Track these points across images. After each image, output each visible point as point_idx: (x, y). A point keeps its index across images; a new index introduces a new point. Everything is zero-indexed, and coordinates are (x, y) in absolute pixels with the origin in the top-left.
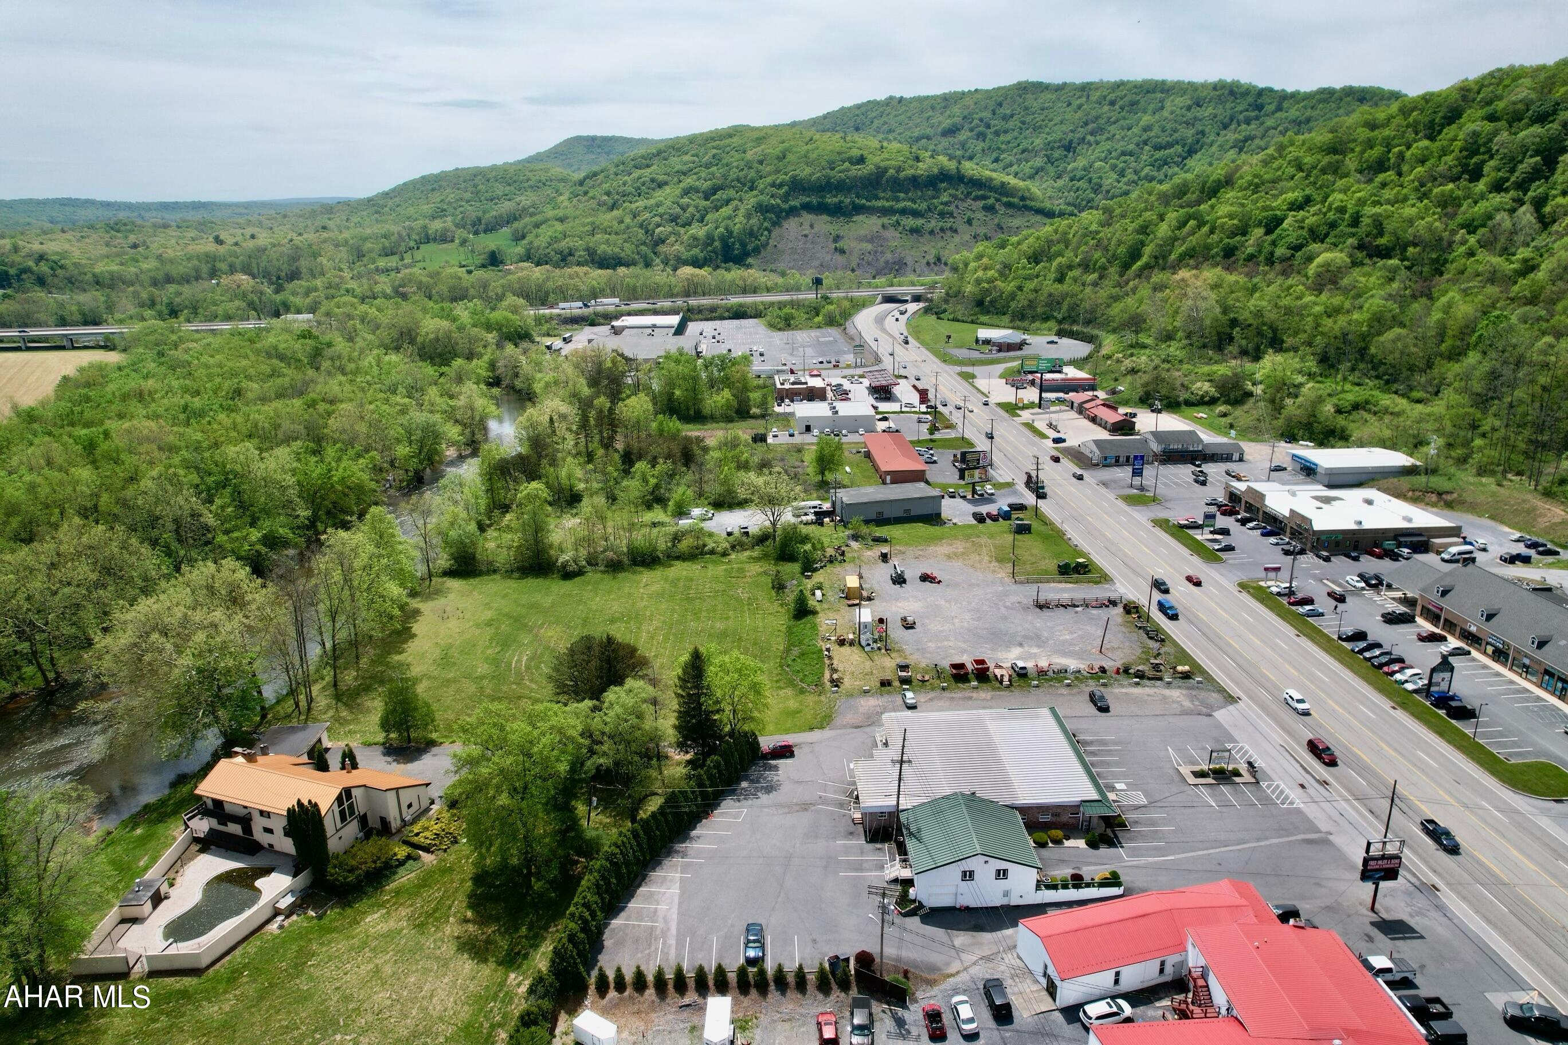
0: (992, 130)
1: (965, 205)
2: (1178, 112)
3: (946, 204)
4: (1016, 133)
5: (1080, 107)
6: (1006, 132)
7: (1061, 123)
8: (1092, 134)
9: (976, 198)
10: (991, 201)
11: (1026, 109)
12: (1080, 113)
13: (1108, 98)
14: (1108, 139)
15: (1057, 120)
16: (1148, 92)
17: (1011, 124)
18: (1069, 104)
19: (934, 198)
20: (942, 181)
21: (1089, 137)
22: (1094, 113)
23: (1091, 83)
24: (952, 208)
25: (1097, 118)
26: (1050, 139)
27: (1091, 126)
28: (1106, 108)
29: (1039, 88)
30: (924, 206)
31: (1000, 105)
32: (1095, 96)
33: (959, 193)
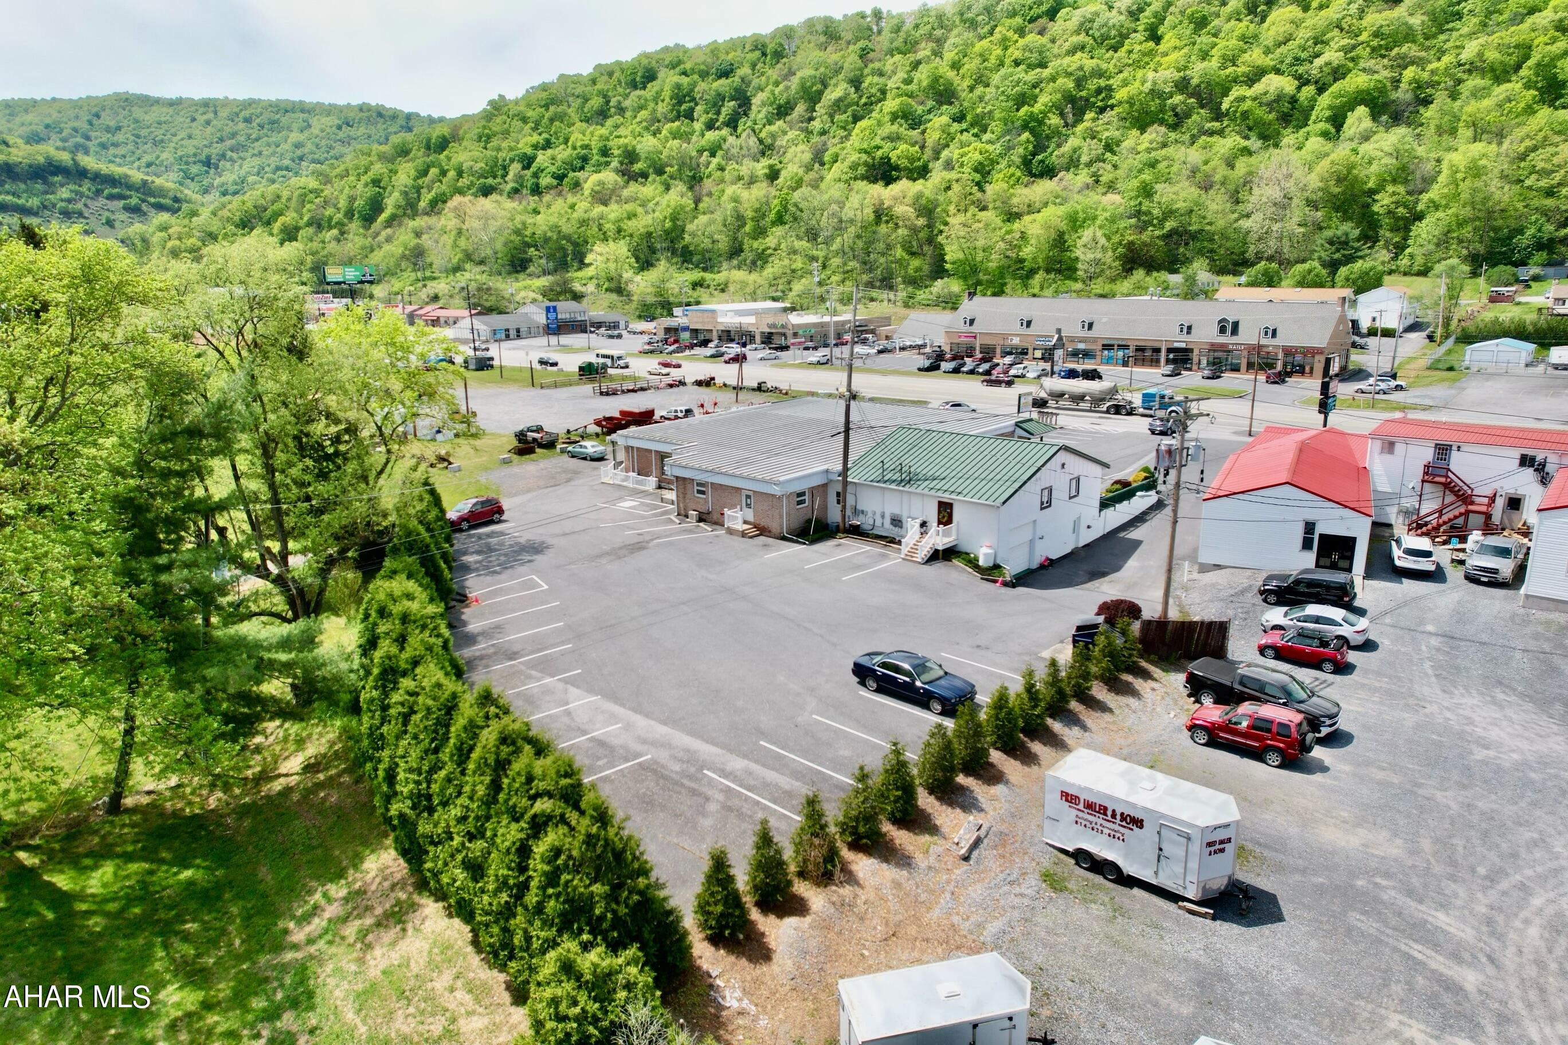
0: (95, 142)
1: (96, 203)
2: (328, 130)
3: (69, 201)
4: (131, 147)
5: (208, 123)
6: (116, 145)
7: (190, 137)
8: (232, 151)
9: (111, 197)
10: (134, 201)
11: (136, 121)
12: (209, 130)
13: (242, 115)
14: (254, 155)
15: (182, 135)
16: (287, 111)
17: (120, 137)
18: (194, 120)
19: (47, 193)
20: (54, 174)
21: (229, 154)
22: (228, 129)
23: (216, 100)
24: (79, 206)
25: (234, 135)
26: (180, 153)
27: (229, 143)
28: (242, 126)
29: (148, 102)
30: (34, 202)
31: (98, 116)
32: (224, 113)
33: (84, 189)
